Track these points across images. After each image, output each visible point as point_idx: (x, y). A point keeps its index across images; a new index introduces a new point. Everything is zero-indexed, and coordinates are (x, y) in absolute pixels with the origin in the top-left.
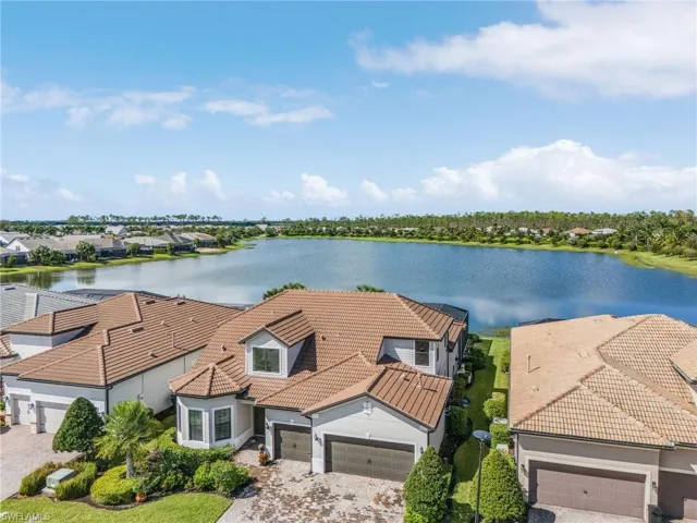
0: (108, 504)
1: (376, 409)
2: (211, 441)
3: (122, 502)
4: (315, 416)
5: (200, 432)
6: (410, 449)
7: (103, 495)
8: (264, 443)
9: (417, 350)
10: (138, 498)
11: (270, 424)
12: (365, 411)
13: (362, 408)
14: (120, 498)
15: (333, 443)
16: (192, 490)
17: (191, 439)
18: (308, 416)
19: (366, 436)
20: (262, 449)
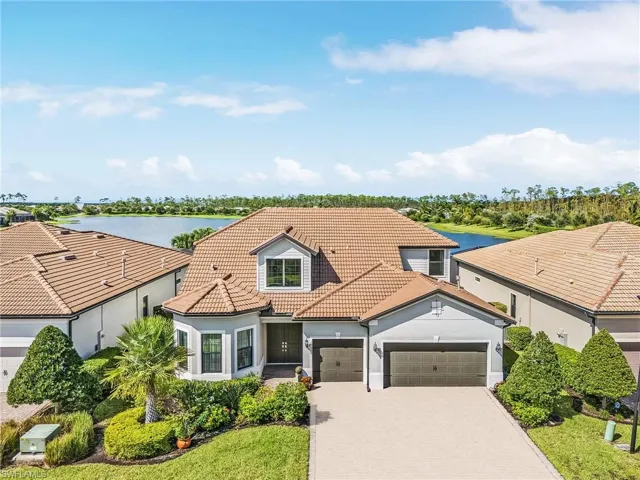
0: (140, 457)
1: (446, 308)
2: (233, 372)
3: (159, 452)
4: (373, 323)
5: (218, 361)
6: (482, 348)
7: (132, 446)
8: (301, 365)
9: (431, 259)
10: (181, 443)
11: (310, 341)
12: (434, 311)
13: (431, 308)
14: (157, 446)
15: (392, 353)
16: (244, 426)
17: (203, 372)
18: (365, 325)
19: (435, 340)
20: (300, 372)
